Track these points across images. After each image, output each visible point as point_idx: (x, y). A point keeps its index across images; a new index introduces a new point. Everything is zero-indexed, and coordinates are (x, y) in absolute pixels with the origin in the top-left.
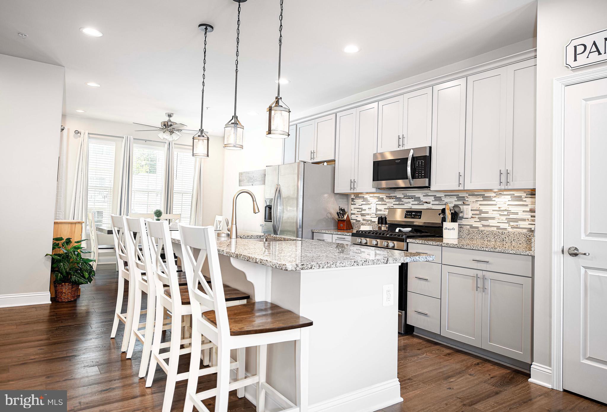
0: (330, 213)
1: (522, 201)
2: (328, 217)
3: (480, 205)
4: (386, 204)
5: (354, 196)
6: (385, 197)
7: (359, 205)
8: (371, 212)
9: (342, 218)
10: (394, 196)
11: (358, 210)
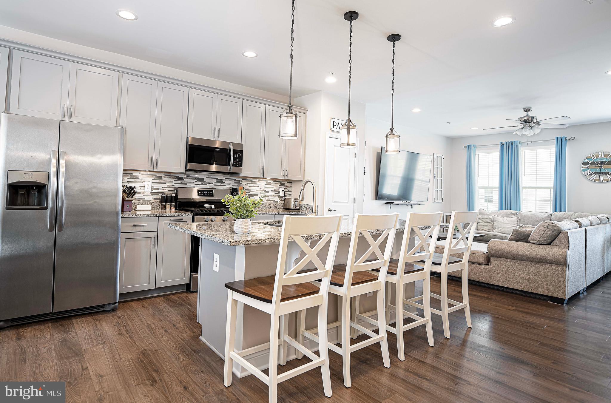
1: (271, 185)
3: (249, 186)
4: (165, 183)
6: (164, 176)
8: (143, 190)
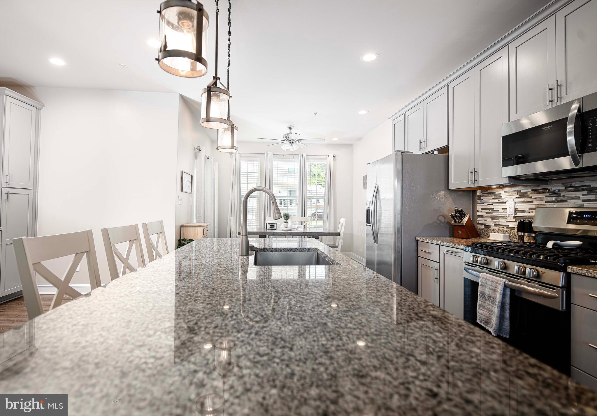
0: (443, 216)
2: (441, 222)
4: (532, 202)
5: (481, 192)
6: (530, 190)
7: (488, 205)
8: (506, 214)
9: (460, 222)
10: (547, 189)
11: (488, 211)
